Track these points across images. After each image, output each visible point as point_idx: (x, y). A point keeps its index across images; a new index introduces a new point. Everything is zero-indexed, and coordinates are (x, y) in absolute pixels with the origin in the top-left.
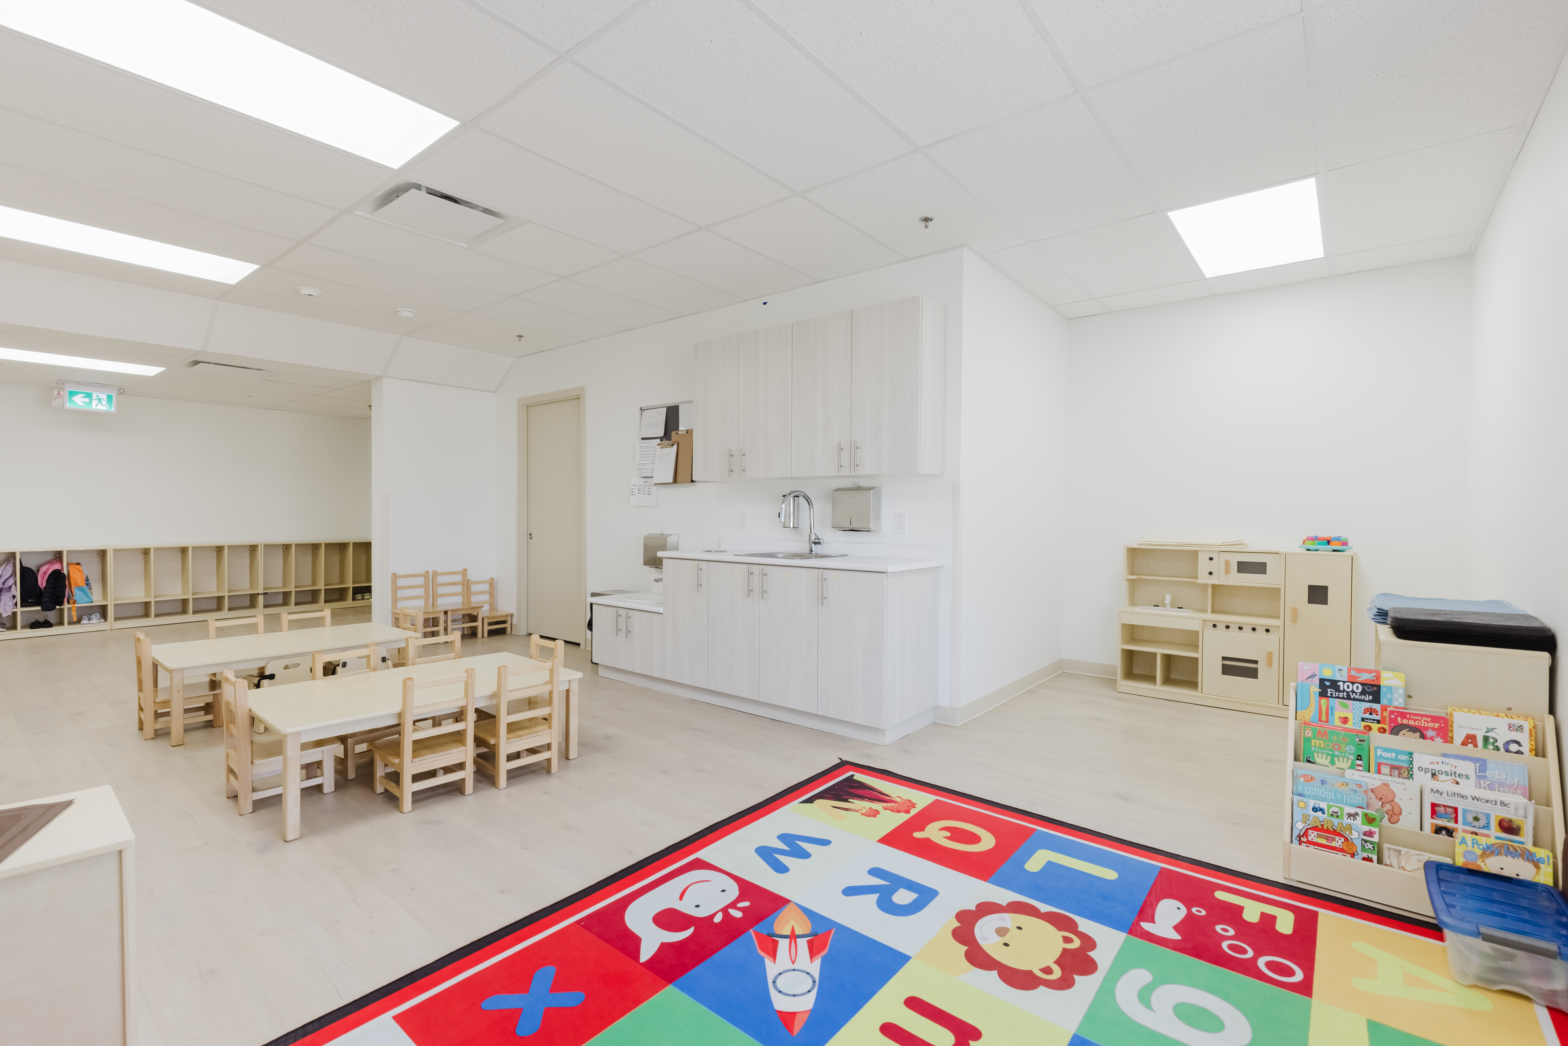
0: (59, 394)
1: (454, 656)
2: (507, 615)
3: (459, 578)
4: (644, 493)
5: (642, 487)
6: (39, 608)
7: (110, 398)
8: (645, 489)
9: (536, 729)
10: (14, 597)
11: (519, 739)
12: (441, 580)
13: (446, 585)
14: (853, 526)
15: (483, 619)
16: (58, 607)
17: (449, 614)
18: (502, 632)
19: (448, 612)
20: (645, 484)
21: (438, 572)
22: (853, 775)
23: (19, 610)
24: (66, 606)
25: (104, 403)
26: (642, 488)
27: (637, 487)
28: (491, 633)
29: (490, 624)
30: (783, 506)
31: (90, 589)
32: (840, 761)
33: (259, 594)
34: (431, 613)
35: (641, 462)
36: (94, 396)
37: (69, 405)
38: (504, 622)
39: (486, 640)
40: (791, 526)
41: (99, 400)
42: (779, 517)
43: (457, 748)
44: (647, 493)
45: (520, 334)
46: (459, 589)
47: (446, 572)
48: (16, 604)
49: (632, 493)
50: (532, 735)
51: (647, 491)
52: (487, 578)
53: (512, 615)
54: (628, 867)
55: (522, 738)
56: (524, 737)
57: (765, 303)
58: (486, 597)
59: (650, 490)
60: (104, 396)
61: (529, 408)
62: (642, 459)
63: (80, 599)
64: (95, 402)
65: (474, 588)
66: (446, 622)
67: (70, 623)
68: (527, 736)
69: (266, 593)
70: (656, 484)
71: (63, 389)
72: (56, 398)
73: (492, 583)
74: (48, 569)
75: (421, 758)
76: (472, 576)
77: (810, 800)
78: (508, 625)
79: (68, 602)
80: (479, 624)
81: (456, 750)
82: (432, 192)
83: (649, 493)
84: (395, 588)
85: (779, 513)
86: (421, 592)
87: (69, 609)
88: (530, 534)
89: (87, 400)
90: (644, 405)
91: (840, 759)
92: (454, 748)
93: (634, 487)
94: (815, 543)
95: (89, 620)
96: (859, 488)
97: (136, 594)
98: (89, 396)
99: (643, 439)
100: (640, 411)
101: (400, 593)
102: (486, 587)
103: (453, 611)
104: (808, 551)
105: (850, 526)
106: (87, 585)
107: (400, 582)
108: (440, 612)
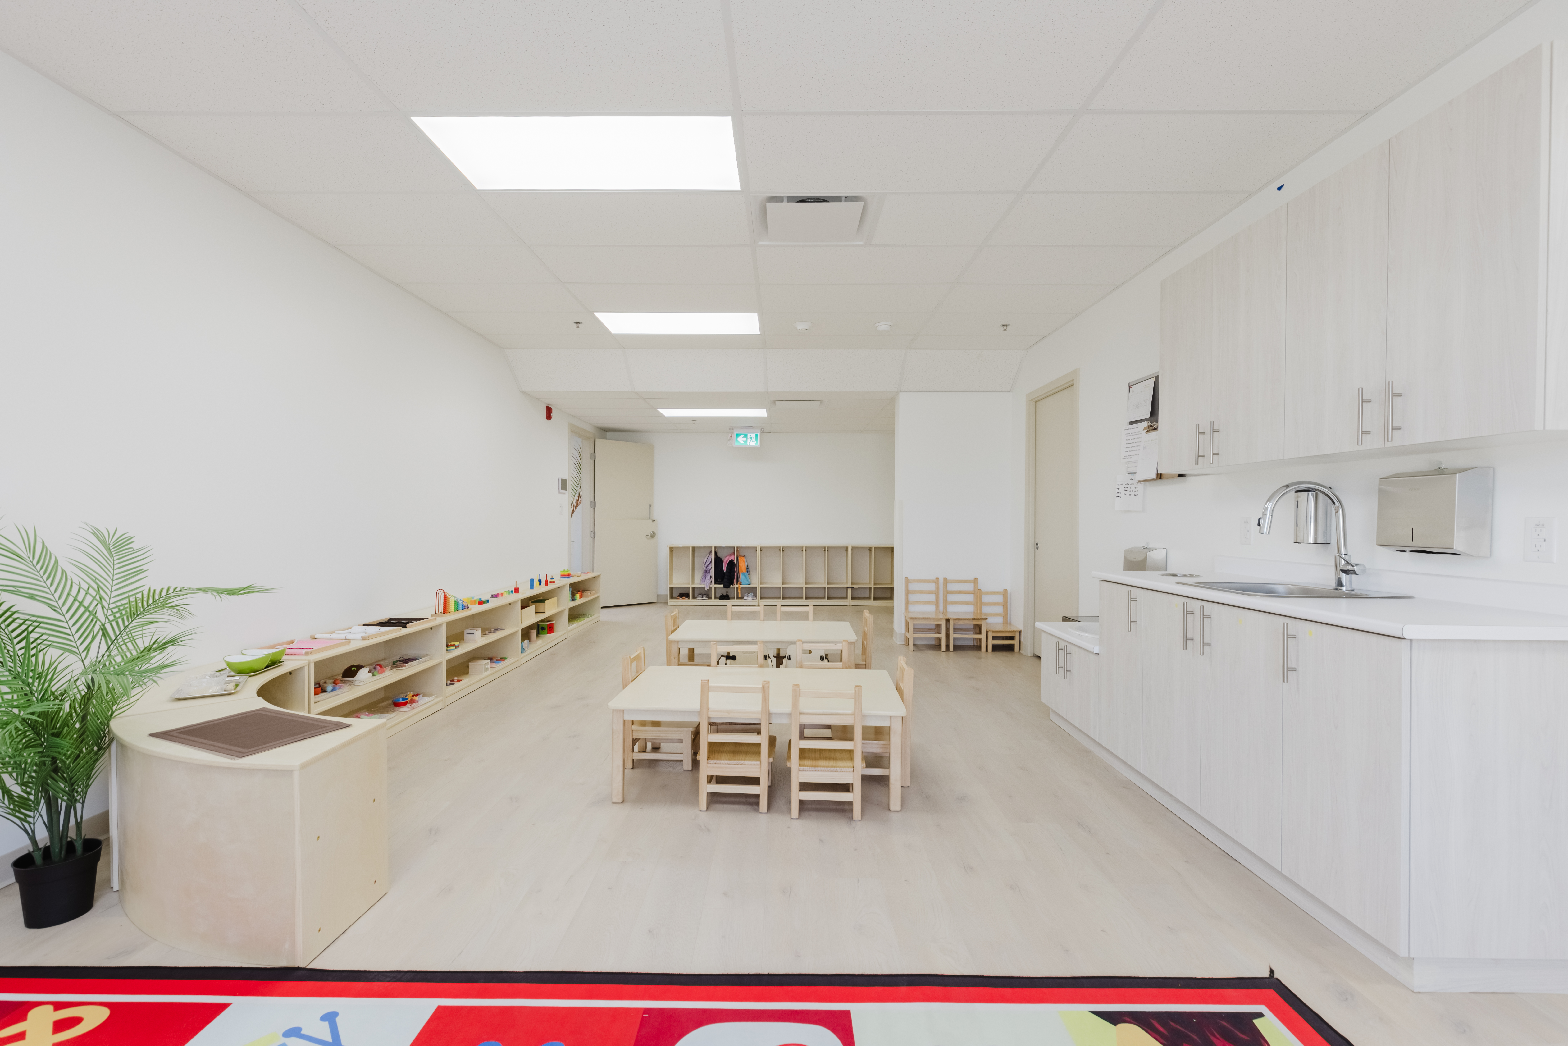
0: (731, 436)
1: (842, 666)
2: (1014, 631)
3: (970, 587)
4: (1130, 493)
5: (1129, 486)
6: (722, 586)
7: (756, 435)
8: (1131, 489)
9: (840, 763)
10: (711, 577)
11: (813, 769)
12: (951, 587)
13: (956, 593)
14: (1419, 544)
15: (987, 632)
16: (731, 586)
17: (952, 622)
18: (1010, 648)
19: (951, 621)
20: (1132, 482)
21: (948, 579)
22: (1260, 1015)
23: (713, 586)
24: (736, 586)
25: (754, 440)
26: (1129, 488)
27: (1124, 486)
28: (996, 648)
29: (994, 638)
30: (1270, 506)
31: (749, 575)
32: (1266, 974)
33: (848, 588)
34: (934, 619)
35: (1127, 454)
36: (749, 437)
37: (736, 444)
38: (1012, 638)
39: (990, 654)
40: (1312, 541)
41: (751, 438)
42: (1259, 525)
43: (753, 760)
44: (1133, 493)
45: (1004, 323)
46: (970, 598)
47: (956, 580)
48: (712, 582)
49: (1118, 495)
50: (829, 769)
51: (1134, 491)
52: (1001, 589)
53: (1020, 632)
54: (769, 975)
55: (816, 768)
56: (819, 768)
57: (1279, 189)
58: (999, 609)
59: (1136, 490)
60: (753, 435)
61: (1037, 403)
62: (1128, 449)
63: (745, 581)
64: (749, 440)
65: (985, 599)
66: (948, 630)
67: (738, 598)
68: (823, 769)
69: (853, 587)
70: (1140, 481)
71: (733, 433)
72: (729, 440)
73: (1005, 593)
74: (728, 559)
75: (715, 761)
76: (983, 586)
77: (1114, 1018)
78: (1015, 642)
79: (737, 583)
80: (983, 636)
81: (750, 763)
82: (791, 199)
83: (1135, 493)
84: (908, 592)
85: (1260, 519)
86: (932, 598)
87: (737, 588)
88: (1037, 544)
89: (745, 439)
90: (1132, 380)
91: (1272, 971)
92: (750, 760)
93: (1119, 487)
94: (1346, 572)
95: (748, 597)
96: (1440, 471)
97: (775, 580)
98: (746, 436)
99: (1131, 423)
100: (1127, 388)
101: (912, 598)
102: (999, 599)
103: (956, 619)
104: (1333, 584)
105: (1410, 543)
106: (747, 572)
107: (913, 587)
108: (941, 619)
